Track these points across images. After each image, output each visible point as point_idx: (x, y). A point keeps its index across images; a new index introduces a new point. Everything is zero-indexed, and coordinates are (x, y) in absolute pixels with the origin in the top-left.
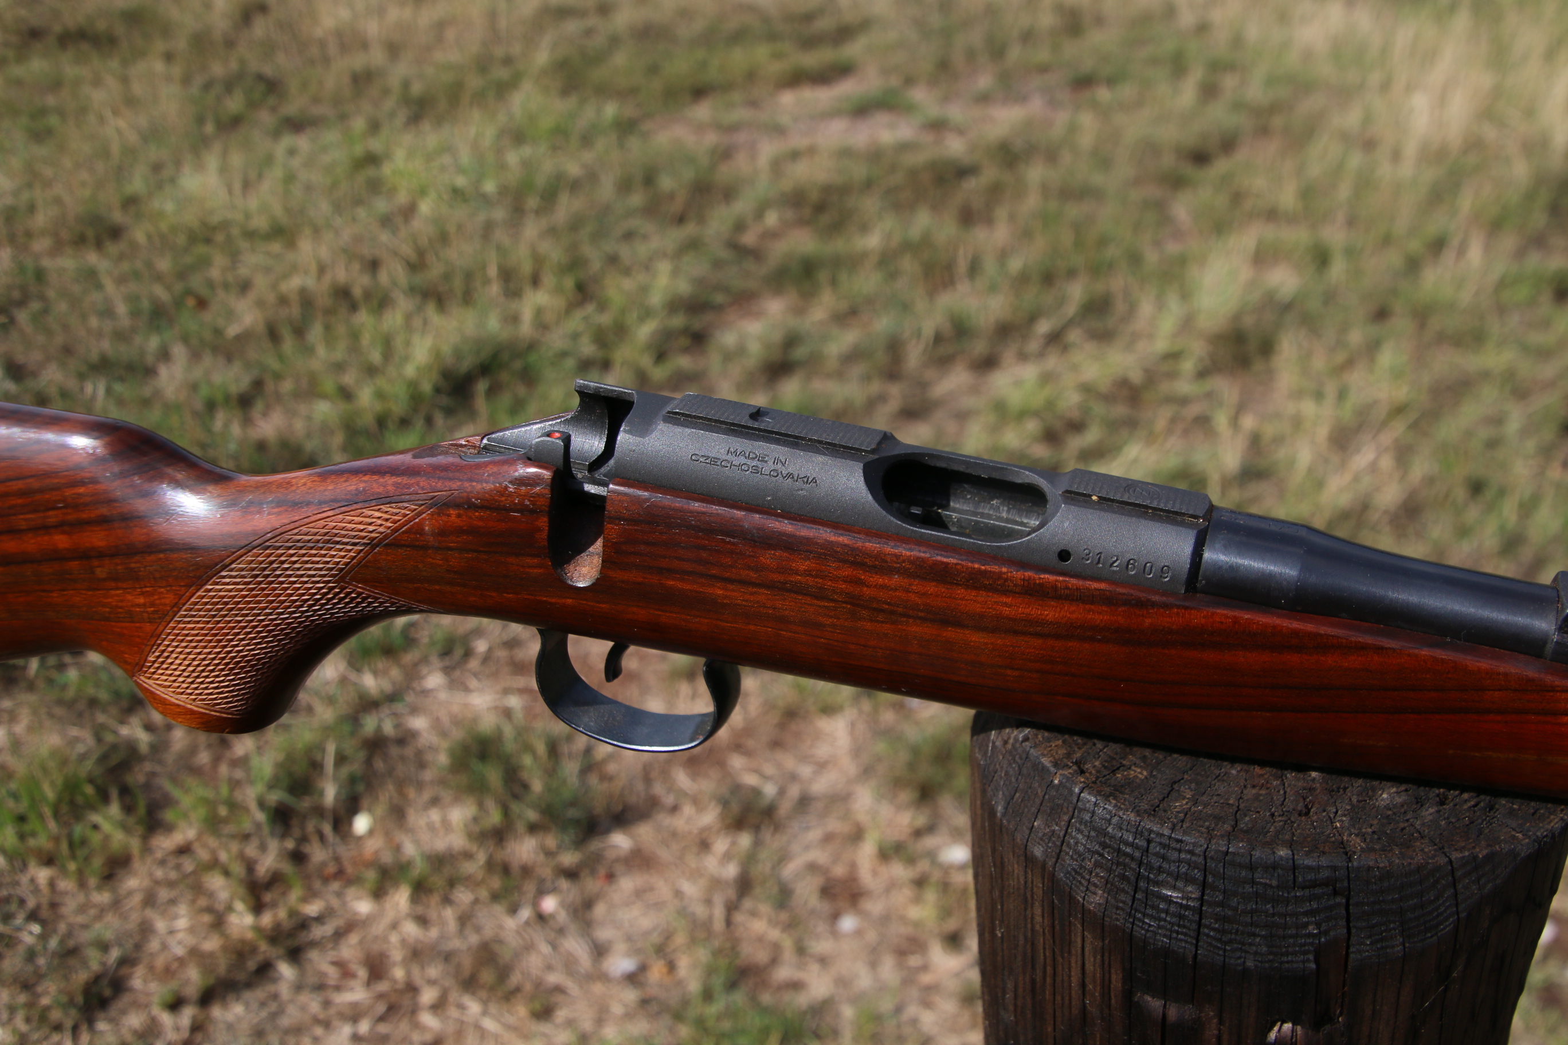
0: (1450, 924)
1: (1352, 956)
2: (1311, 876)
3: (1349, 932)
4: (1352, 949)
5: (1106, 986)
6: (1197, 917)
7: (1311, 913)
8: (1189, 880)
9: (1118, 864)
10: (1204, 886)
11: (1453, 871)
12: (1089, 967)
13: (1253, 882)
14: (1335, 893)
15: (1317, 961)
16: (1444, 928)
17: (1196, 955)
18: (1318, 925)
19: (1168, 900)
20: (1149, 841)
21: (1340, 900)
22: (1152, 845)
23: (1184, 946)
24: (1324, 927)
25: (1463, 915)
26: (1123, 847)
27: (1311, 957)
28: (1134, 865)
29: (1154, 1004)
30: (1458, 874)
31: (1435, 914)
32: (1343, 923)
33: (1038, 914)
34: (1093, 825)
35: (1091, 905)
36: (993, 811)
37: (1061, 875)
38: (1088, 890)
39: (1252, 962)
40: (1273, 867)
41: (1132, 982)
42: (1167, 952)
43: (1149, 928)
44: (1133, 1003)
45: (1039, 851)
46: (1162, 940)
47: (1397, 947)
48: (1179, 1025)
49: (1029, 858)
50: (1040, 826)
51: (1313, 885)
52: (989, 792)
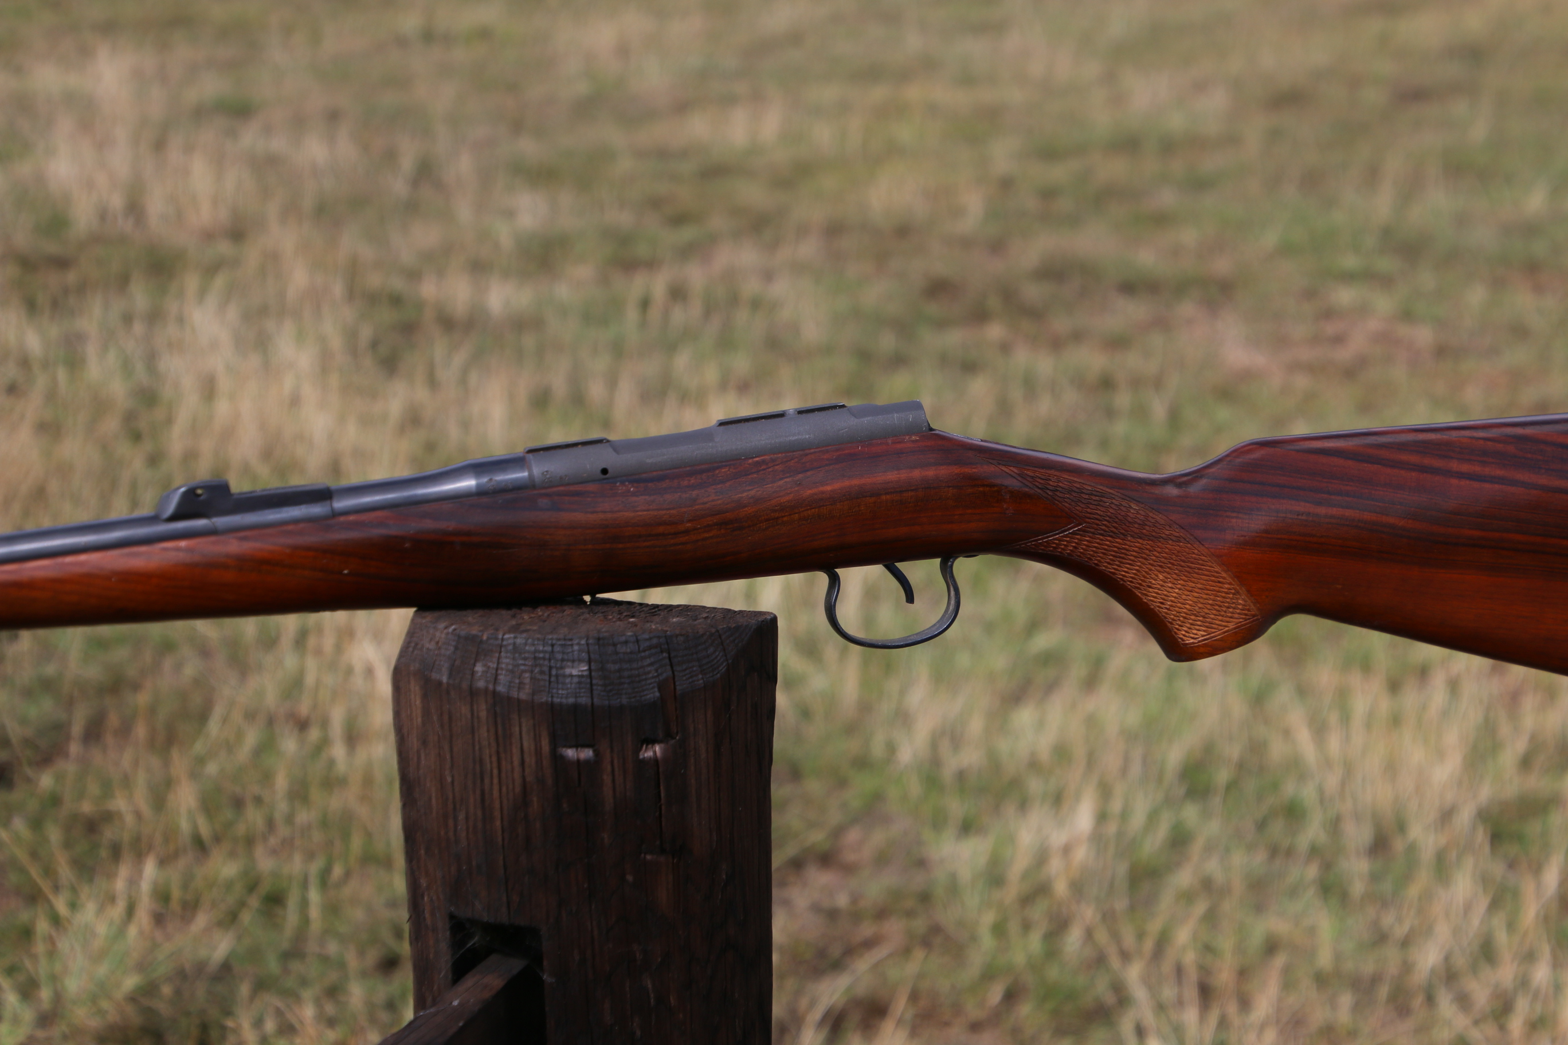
0: (724, 667)
1: (678, 688)
2: (647, 644)
3: (673, 672)
4: (677, 683)
5: (538, 752)
6: (589, 680)
7: (651, 664)
8: (580, 661)
9: (536, 666)
10: (589, 662)
11: (720, 636)
12: (526, 744)
13: (617, 653)
14: (662, 652)
15: (660, 690)
16: (722, 669)
17: (592, 704)
18: (656, 671)
19: (571, 676)
20: (553, 645)
21: (665, 655)
22: (555, 647)
23: (584, 700)
24: (660, 671)
25: (730, 661)
26: (537, 655)
27: (656, 689)
28: (546, 662)
29: (570, 753)
30: (723, 637)
31: (715, 661)
32: (669, 668)
33: (483, 733)
34: (516, 649)
35: (523, 696)
36: (440, 683)
37: (501, 688)
38: (520, 688)
39: (625, 701)
40: (626, 642)
41: (555, 742)
42: (575, 708)
43: (564, 696)
44: (557, 759)
45: (481, 684)
46: (571, 700)
47: (700, 681)
48: (587, 762)
49: (473, 693)
50: (479, 668)
51: (650, 648)
52: (435, 676)
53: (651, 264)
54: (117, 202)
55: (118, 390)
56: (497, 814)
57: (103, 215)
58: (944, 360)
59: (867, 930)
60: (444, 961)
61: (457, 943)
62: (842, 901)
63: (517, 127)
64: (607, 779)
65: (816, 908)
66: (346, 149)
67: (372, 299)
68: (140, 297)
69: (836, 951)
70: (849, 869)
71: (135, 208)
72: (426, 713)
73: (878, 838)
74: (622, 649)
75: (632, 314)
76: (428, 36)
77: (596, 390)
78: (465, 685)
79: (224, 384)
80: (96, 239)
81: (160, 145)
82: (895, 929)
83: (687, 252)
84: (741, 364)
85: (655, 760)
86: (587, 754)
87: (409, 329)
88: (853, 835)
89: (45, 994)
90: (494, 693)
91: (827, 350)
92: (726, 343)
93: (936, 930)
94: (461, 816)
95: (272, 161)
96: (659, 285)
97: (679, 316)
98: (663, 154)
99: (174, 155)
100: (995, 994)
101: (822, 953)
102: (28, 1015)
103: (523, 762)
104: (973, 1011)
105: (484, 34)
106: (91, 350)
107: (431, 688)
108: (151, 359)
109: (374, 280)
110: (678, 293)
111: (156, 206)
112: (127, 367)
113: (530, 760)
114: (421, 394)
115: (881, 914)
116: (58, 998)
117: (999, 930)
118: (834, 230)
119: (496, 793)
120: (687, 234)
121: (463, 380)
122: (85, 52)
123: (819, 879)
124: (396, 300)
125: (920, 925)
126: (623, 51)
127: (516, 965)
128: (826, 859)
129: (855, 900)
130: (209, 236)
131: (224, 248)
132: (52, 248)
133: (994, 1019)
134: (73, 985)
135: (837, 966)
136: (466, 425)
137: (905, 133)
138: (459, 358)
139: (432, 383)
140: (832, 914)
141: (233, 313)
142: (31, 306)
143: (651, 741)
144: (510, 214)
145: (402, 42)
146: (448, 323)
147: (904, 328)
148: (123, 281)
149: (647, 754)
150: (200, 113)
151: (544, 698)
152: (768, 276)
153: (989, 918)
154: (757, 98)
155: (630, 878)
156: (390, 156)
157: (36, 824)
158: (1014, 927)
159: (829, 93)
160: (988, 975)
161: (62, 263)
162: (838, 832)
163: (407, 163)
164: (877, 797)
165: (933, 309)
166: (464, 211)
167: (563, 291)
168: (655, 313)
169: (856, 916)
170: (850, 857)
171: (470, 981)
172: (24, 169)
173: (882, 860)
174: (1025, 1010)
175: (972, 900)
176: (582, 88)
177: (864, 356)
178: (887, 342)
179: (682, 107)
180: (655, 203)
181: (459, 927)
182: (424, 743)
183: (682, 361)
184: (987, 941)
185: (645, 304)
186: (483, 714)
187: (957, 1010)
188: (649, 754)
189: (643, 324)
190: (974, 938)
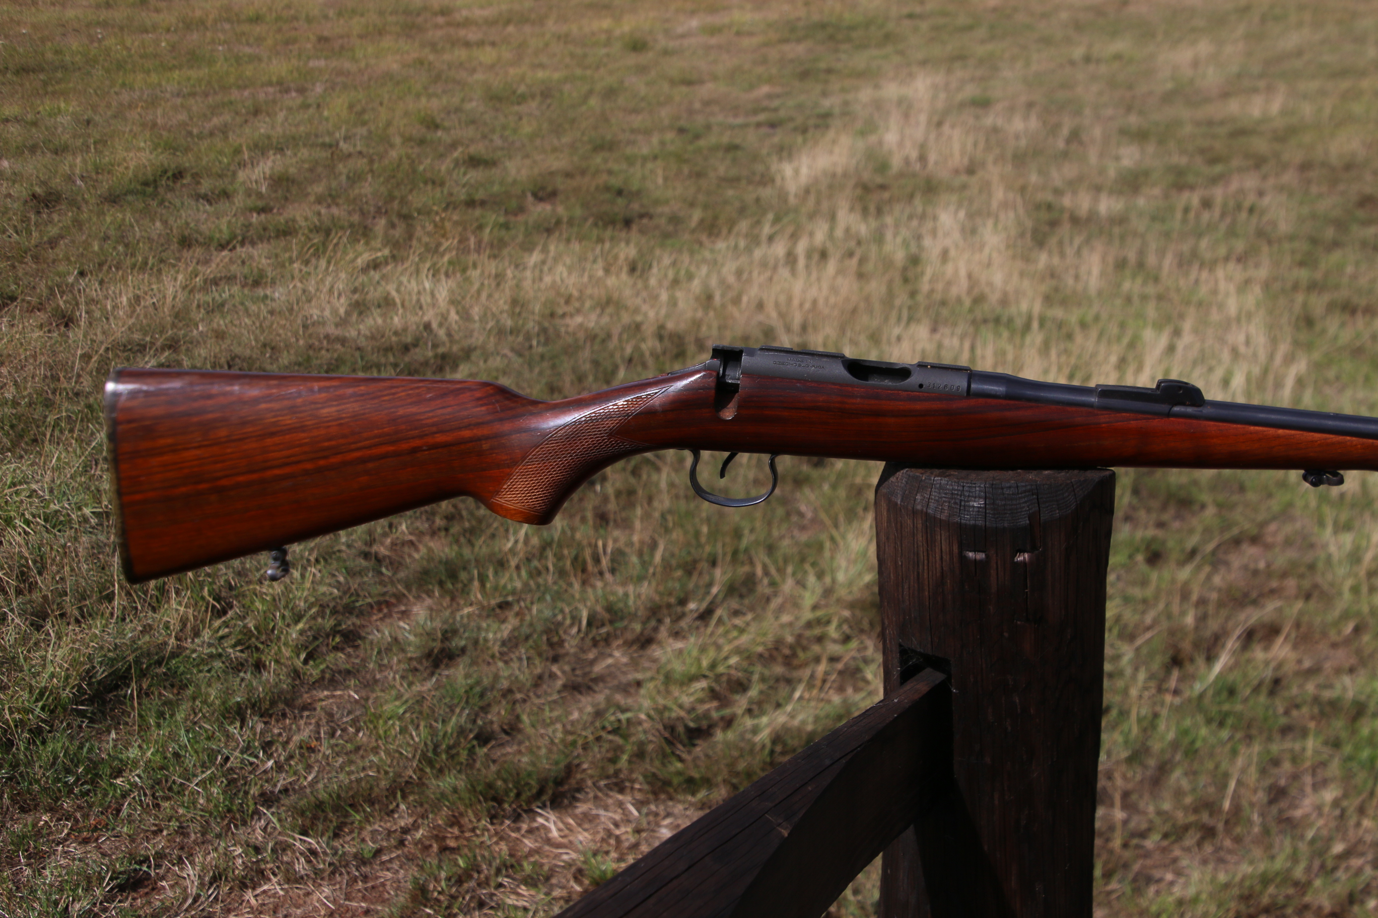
0: (1075, 505)
1: (1042, 518)
3: (1039, 508)
4: (1041, 515)
5: (951, 552)
6: (984, 510)
7: (1025, 502)
8: (980, 497)
9: (952, 499)
10: (985, 499)
12: (944, 547)
13: (1003, 494)
14: (1033, 494)
15: (1030, 519)
16: (1073, 507)
17: (985, 526)
18: (1028, 506)
19: (974, 507)
20: (963, 487)
21: (1035, 496)
22: (965, 488)
23: (980, 523)
24: (1030, 507)
25: (1078, 502)
26: (953, 492)
27: (1027, 518)
28: (959, 497)
29: (971, 554)
30: (1074, 487)
31: (1069, 502)
32: (1036, 505)
33: (920, 537)
34: (941, 487)
35: (943, 518)
36: (896, 504)
37: (930, 511)
38: (942, 512)
39: (1006, 525)
40: (1010, 487)
41: (962, 547)
42: (975, 527)
43: (967, 519)
44: (963, 559)
45: (919, 507)
46: (972, 522)
47: (1057, 514)
48: (981, 561)
49: (914, 513)
50: (918, 497)
51: (1025, 492)
52: (893, 498)
53: (1192, 188)
54: (914, 155)
55: (900, 256)
56: (926, 588)
57: (907, 161)
58: (1364, 244)
59: (1274, 584)
60: (896, 671)
61: (903, 662)
62: (1262, 565)
63: (1129, 109)
64: (993, 572)
65: (1245, 568)
66: (1034, 123)
67: (1038, 207)
68: (918, 204)
69: (1254, 595)
70: (1268, 547)
71: (922, 158)
72: (889, 521)
73: (1288, 529)
74: (1006, 492)
75: (1179, 215)
76: (1087, 59)
77: (1151, 260)
78: (910, 508)
79: (953, 253)
80: (901, 175)
81: (939, 124)
82: (1291, 584)
83: (1214, 180)
84: (1240, 246)
85: (1024, 563)
86: (981, 556)
87: (1054, 224)
88: (1272, 527)
89: (828, 580)
90: (926, 513)
91: (1291, 238)
92: (1232, 233)
93: (1316, 586)
94: (906, 586)
95: (995, 130)
96: (1195, 199)
97: (1206, 216)
98: (1210, 123)
99: (946, 129)
100: (1349, 628)
101: (1246, 595)
102: (819, 591)
103: (942, 558)
104: (1333, 636)
105: (1118, 57)
106: (889, 236)
107: (893, 507)
108: (919, 238)
109: (1040, 197)
110: (1207, 204)
111: (932, 157)
112: (906, 244)
113: (946, 557)
114: (1056, 260)
115: (1284, 575)
116: (834, 581)
117: (1355, 590)
118: (1305, 167)
119: (926, 575)
120: (1218, 169)
121: (1078, 252)
122: (911, 75)
123: (1250, 551)
124: (1049, 207)
125: (1306, 584)
126: (1195, 64)
127: (939, 677)
128: (1255, 540)
129: (1268, 566)
130: (957, 172)
131: (964, 178)
132: (879, 180)
133: (1347, 642)
134: (841, 577)
135: (1255, 603)
136: (1077, 277)
137: (1357, 108)
138: (1077, 241)
139: (1062, 255)
140: (1256, 573)
141: (962, 214)
142: (865, 211)
143: (1022, 551)
144: (1117, 158)
145: (1072, 63)
146: (1075, 220)
147: (1341, 225)
148: (911, 197)
149: (1020, 558)
150: (962, 105)
151: (957, 519)
152: (1261, 194)
153: (1349, 583)
154: (1270, 89)
155: (1006, 634)
156: (1057, 126)
157: (834, 487)
158: (1364, 589)
159: (1314, 85)
160: (1345, 616)
161: (883, 187)
162: (1263, 525)
163: (1065, 131)
164: (1290, 505)
165: (1361, 214)
166: (1093, 157)
167: (1141, 202)
168: (1192, 215)
169: (1269, 573)
170: (1269, 539)
171: (908, 686)
172: (873, 139)
173: (1288, 543)
174: (1366, 638)
175: (1341, 571)
176: (1169, 86)
177: (1314, 241)
178: (1330, 233)
179: (1225, 95)
180: (1202, 151)
181: (904, 653)
182: (888, 538)
183: (1204, 243)
184: (1347, 595)
185: (1186, 210)
186: (920, 526)
187: (1324, 634)
188: (1020, 559)
189: (1184, 221)
190: (1340, 594)
